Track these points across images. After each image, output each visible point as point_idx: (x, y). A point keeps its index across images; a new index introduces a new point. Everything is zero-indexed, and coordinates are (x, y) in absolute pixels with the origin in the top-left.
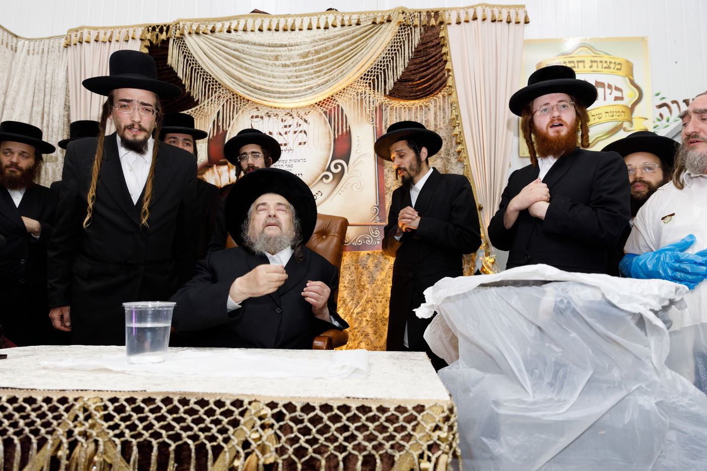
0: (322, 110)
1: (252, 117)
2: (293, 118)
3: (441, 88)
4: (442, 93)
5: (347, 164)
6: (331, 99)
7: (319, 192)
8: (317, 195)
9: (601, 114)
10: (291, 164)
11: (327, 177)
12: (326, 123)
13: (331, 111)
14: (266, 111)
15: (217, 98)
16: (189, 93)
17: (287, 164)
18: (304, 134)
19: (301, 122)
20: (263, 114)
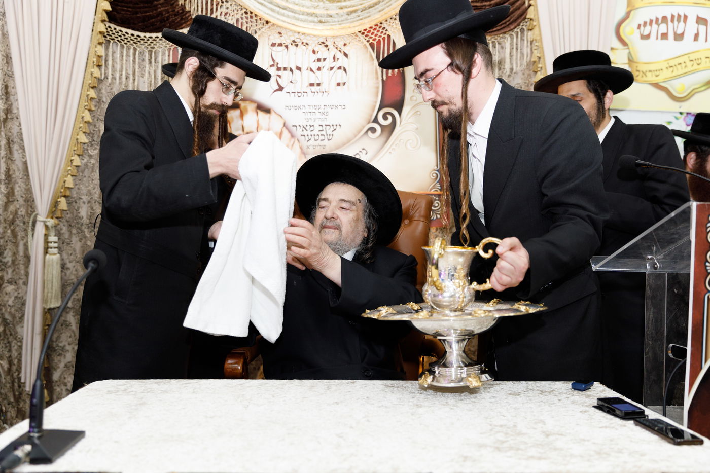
0: (368, 41)
1: (273, 45)
2: (328, 49)
3: (520, 21)
4: (520, 27)
5: (400, 114)
6: (379, 26)
7: (363, 149)
8: (360, 153)
9: (701, 59)
10: (326, 110)
11: (373, 130)
12: (373, 60)
13: (379, 42)
14: (293, 38)
15: (223, 14)
16: (183, 6)
17: (320, 110)
18: (344, 72)
19: (340, 56)
20: (288, 42)
